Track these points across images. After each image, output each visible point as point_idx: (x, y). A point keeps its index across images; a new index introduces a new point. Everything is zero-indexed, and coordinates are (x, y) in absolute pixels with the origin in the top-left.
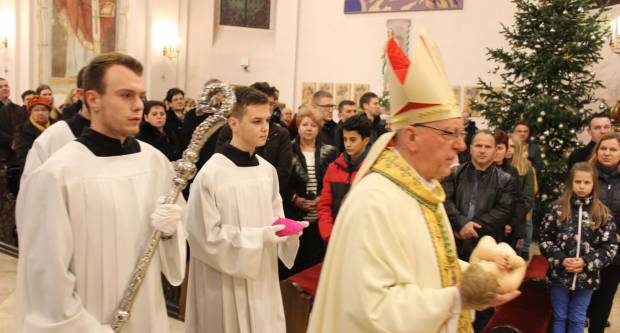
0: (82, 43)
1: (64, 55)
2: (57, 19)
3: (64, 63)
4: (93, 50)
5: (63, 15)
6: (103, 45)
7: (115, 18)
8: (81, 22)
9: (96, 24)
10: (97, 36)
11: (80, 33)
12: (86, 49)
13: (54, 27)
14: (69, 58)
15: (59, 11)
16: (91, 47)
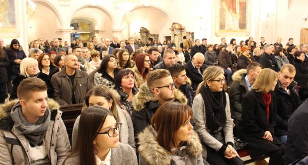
0: (231, 14)
1: (224, 20)
2: (221, 5)
3: (224, 24)
4: (236, 17)
5: (224, 4)
6: (241, 15)
7: (246, 2)
8: (231, 5)
9: (238, 6)
10: (238, 11)
11: (231, 10)
12: (234, 17)
13: (220, 9)
14: (227, 22)
15: (222, 2)
16: (235, 15)
